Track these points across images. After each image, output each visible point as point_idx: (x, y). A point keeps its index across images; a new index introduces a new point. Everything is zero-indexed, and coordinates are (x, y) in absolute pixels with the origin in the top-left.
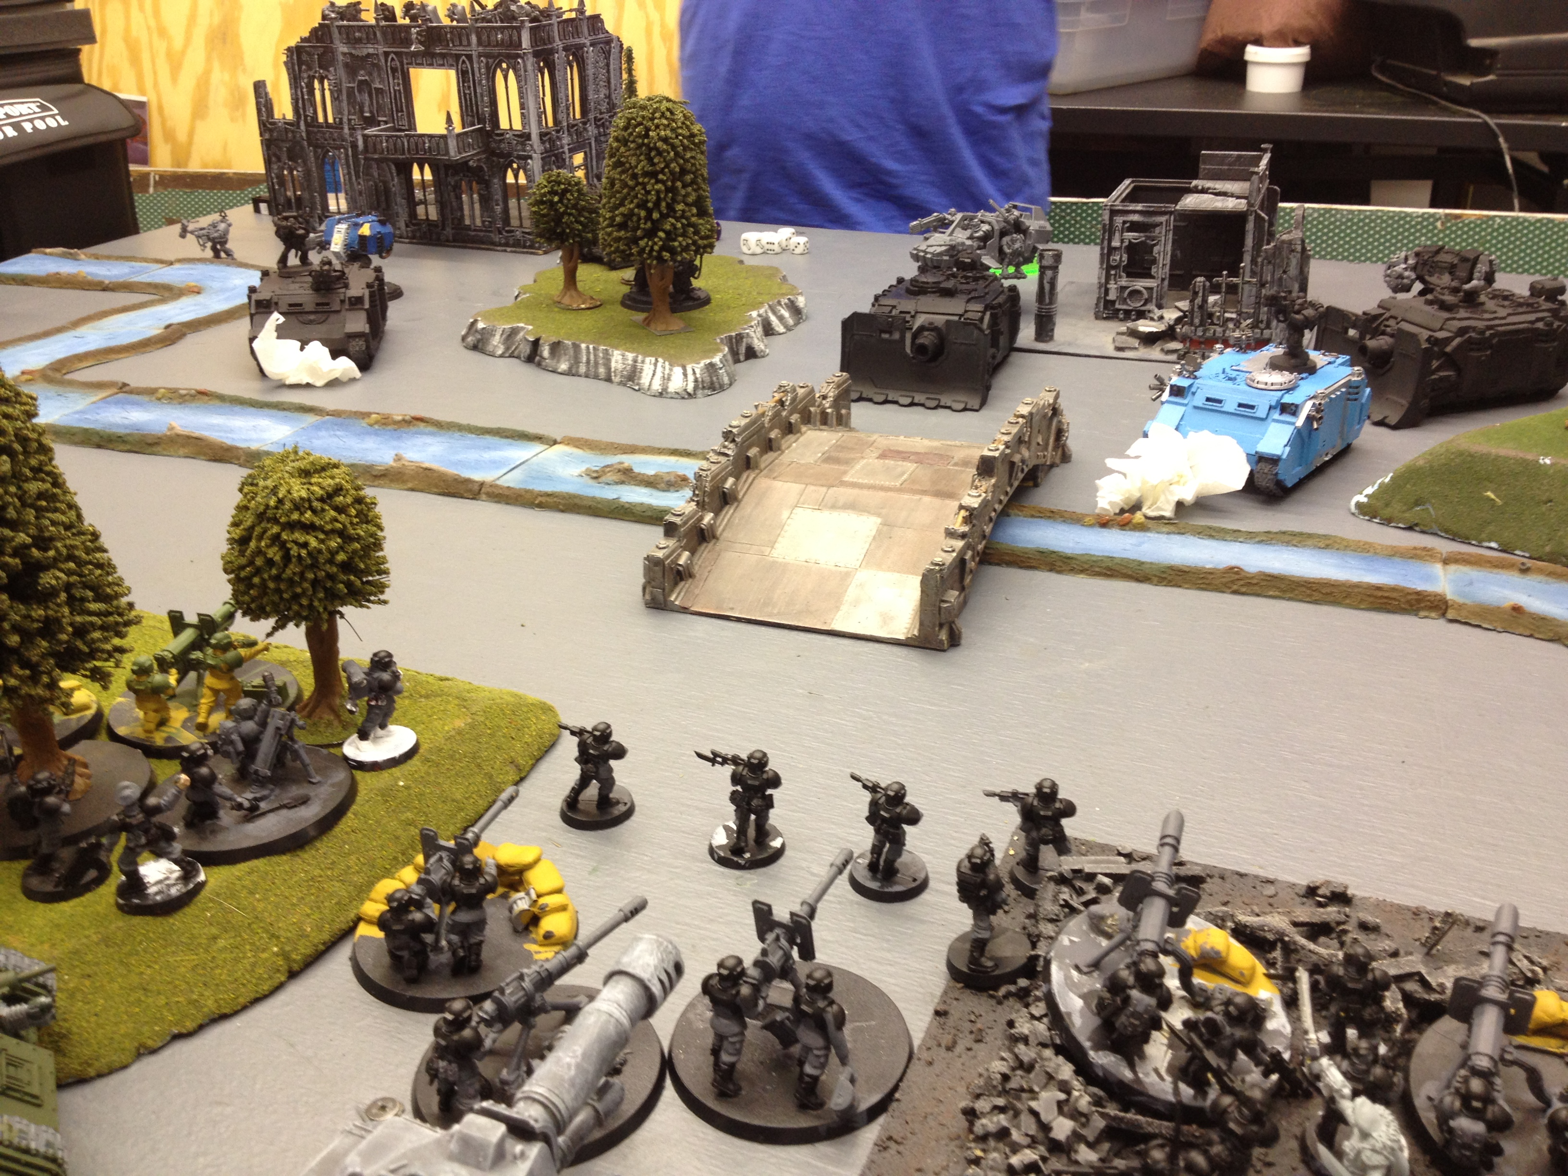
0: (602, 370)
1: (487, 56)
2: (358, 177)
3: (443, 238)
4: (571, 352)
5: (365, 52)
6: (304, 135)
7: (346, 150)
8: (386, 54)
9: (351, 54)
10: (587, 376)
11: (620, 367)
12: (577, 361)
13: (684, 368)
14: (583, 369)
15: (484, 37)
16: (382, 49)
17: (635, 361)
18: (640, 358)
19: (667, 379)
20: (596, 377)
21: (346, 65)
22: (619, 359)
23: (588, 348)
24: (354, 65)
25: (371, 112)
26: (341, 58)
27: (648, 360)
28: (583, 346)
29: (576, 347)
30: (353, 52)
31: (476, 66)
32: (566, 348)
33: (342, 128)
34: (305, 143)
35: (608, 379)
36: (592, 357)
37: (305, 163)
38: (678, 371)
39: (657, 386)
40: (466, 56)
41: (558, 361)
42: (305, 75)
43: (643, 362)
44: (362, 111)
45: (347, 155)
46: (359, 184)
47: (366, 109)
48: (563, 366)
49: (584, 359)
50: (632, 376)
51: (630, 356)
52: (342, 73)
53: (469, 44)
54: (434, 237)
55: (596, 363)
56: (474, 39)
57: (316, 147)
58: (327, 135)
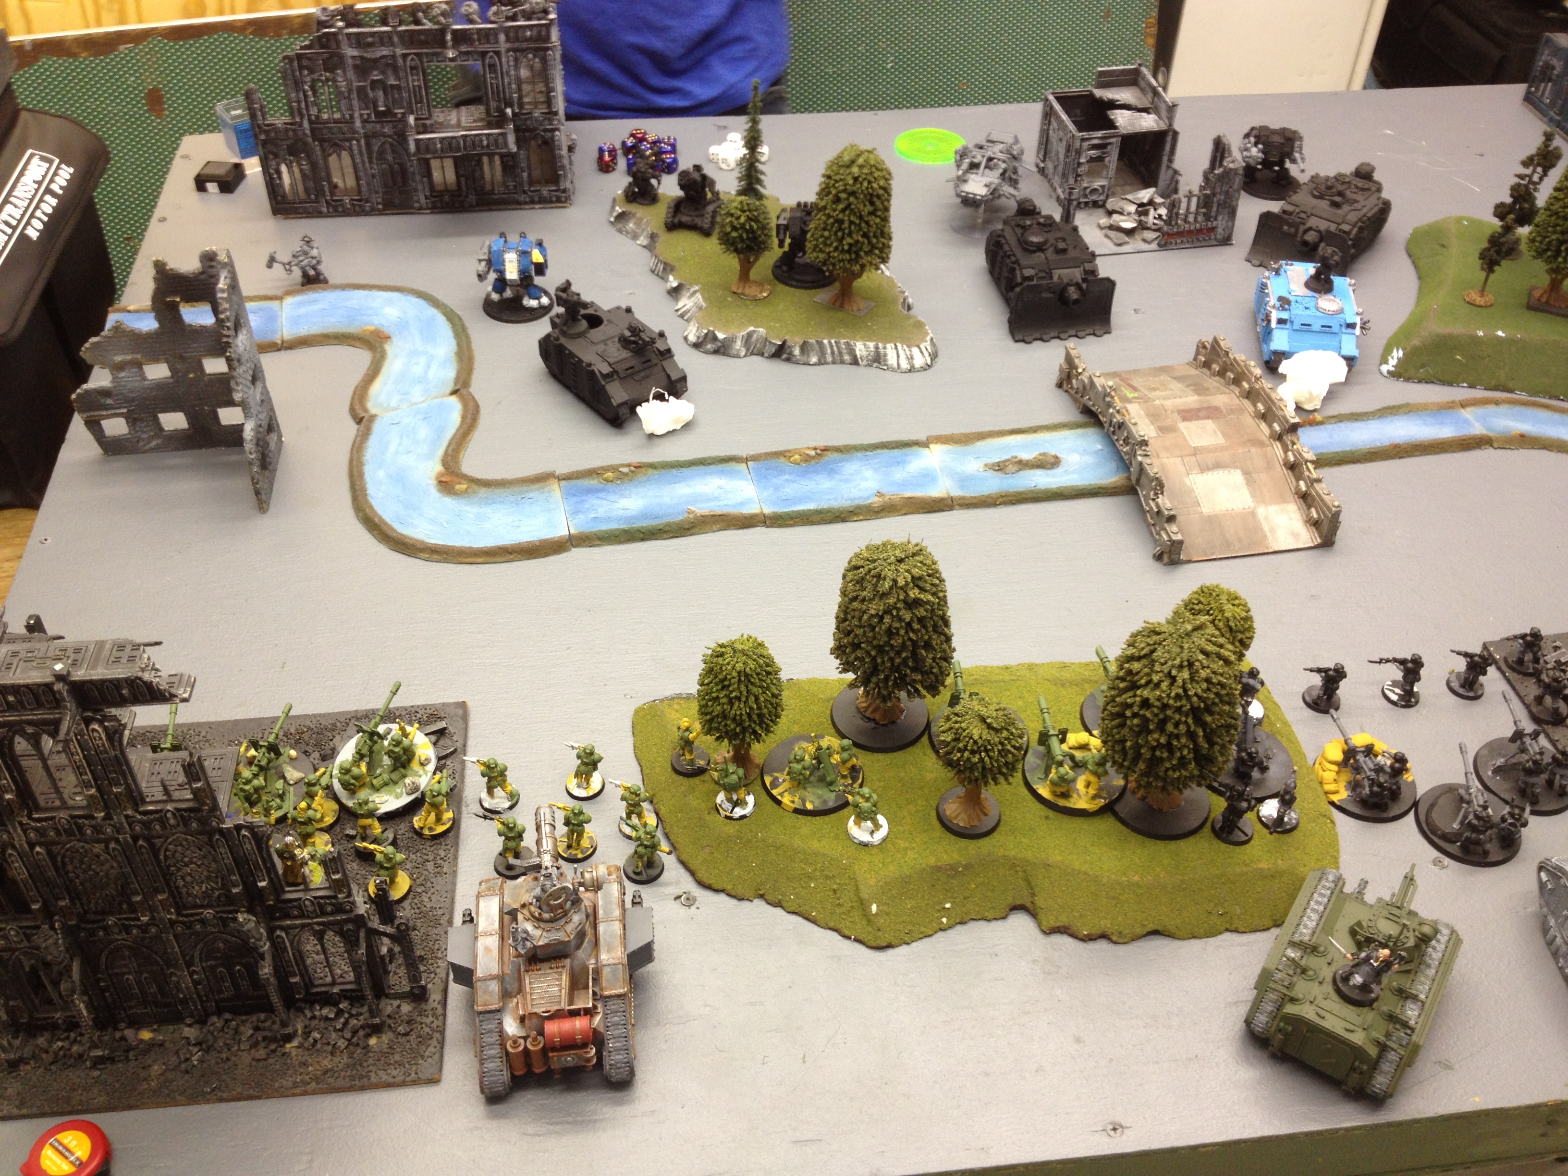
0: (847, 358)
1: (515, 50)
2: (371, 162)
3: (466, 205)
4: (817, 347)
5: (379, 54)
6: (308, 132)
7: (358, 141)
8: (405, 56)
9: (362, 58)
10: (834, 363)
11: (864, 353)
12: (822, 353)
13: (919, 347)
14: (829, 359)
15: (511, 35)
16: (399, 51)
17: (877, 348)
18: (880, 345)
19: (910, 358)
20: (842, 362)
21: (356, 67)
22: (861, 348)
23: (830, 342)
24: (363, 67)
25: (386, 106)
26: (350, 61)
27: (888, 346)
28: (825, 341)
29: (820, 344)
30: (365, 55)
31: (504, 60)
32: (812, 345)
33: (353, 123)
34: (310, 139)
35: (855, 362)
36: (835, 349)
37: (308, 157)
38: (915, 350)
39: (905, 365)
40: (494, 52)
41: (808, 356)
42: (308, 79)
43: (885, 348)
44: (375, 106)
45: (359, 146)
46: (372, 168)
47: (381, 103)
48: (814, 360)
49: (829, 351)
50: (878, 359)
51: (871, 345)
52: (351, 74)
53: (497, 42)
54: (457, 205)
55: (841, 354)
56: (502, 37)
57: (322, 141)
58: (335, 130)
